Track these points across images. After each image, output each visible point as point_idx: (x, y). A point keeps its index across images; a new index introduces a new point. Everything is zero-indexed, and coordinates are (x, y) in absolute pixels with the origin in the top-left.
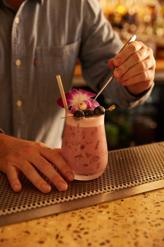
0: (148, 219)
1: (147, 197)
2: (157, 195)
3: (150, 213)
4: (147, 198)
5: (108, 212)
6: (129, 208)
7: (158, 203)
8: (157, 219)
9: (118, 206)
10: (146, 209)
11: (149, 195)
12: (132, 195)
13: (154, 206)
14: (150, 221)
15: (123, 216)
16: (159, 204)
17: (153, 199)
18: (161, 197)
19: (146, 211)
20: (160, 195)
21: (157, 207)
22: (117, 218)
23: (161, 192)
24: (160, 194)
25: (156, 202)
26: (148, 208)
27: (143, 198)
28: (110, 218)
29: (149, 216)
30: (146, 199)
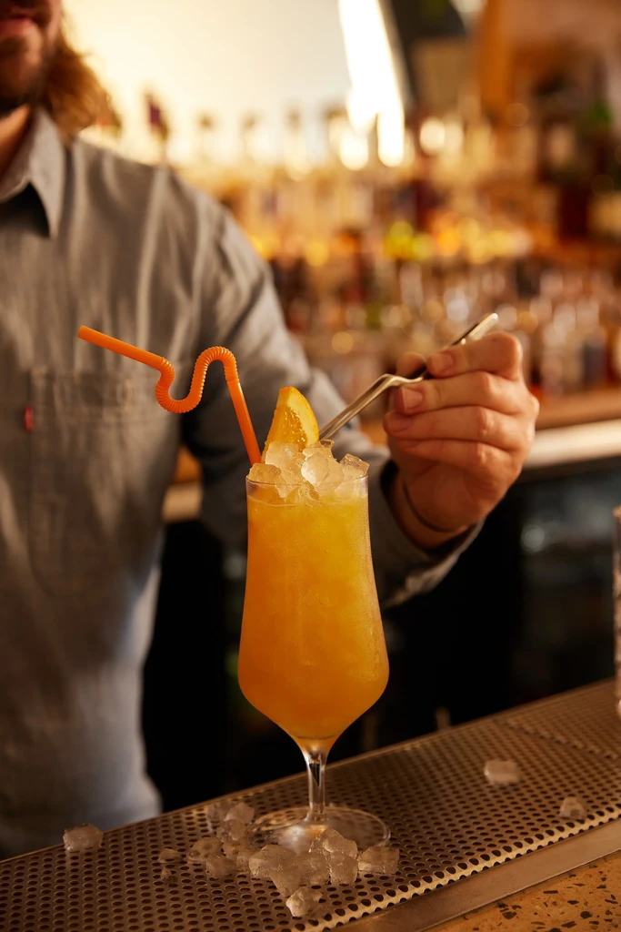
1: (515, 914)
2: (547, 905)
4: (515, 917)
11: (520, 907)
12: (463, 912)
17: (535, 921)
18: (561, 910)
20: (555, 903)
23: (556, 892)
24: (553, 898)
25: (549, 927)
27: (502, 921)
30: (513, 920)
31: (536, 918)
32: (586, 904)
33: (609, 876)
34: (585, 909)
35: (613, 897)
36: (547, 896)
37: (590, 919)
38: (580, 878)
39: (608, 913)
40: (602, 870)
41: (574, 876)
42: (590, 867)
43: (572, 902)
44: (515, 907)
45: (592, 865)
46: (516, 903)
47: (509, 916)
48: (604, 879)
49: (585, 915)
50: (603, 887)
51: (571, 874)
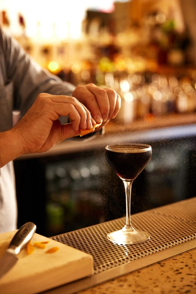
0: (175, 287)
2: (173, 263)
3: (174, 281)
5: (130, 286)
6: (150, 279)
7: (177, 270)
8: (184, 286)
9: (137, 279)
10: (168, 277)
13: (174, 274)
14: (177, 289)
15: (147, 288)
16: (179, 272)
18: (179, 264)
19: (169, 280)
20: (176, 263)
21: (179, 275)
22: (142, 290)
23: (176, 259)
24: (175, 261)
25: (175, 269)
26: (170, 277)
27: (160, 268)
28: (134, 291)
29: (174, 284)
30: (164, 267)
31: (171, 267)
32: (186, 263)
33: (193, 255)
34: (186, 264)
35: (195, 261)
36: (174, 261)
37: (188, 267)
38: (183, 255)
39: (194, 265)
40: (191, 253)
41: (182, 255)
42: (187, 252)
43: (182, 262)
44: (164, 264)
45: (187, 251)
46: (164, 263)
47: (162, 266)
48: (191, 256)
49: (186, 266)
50: (191, 258)
51: (180, 254)
